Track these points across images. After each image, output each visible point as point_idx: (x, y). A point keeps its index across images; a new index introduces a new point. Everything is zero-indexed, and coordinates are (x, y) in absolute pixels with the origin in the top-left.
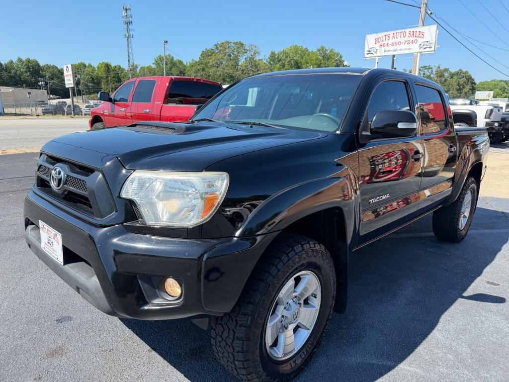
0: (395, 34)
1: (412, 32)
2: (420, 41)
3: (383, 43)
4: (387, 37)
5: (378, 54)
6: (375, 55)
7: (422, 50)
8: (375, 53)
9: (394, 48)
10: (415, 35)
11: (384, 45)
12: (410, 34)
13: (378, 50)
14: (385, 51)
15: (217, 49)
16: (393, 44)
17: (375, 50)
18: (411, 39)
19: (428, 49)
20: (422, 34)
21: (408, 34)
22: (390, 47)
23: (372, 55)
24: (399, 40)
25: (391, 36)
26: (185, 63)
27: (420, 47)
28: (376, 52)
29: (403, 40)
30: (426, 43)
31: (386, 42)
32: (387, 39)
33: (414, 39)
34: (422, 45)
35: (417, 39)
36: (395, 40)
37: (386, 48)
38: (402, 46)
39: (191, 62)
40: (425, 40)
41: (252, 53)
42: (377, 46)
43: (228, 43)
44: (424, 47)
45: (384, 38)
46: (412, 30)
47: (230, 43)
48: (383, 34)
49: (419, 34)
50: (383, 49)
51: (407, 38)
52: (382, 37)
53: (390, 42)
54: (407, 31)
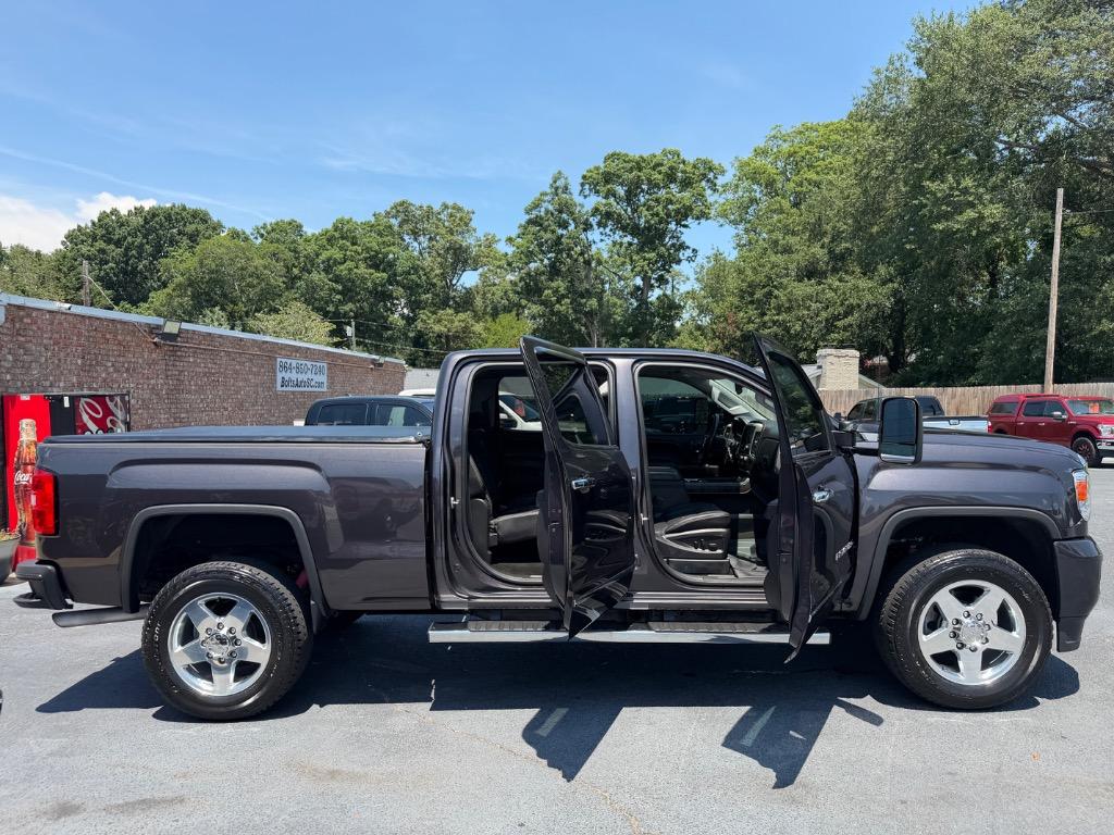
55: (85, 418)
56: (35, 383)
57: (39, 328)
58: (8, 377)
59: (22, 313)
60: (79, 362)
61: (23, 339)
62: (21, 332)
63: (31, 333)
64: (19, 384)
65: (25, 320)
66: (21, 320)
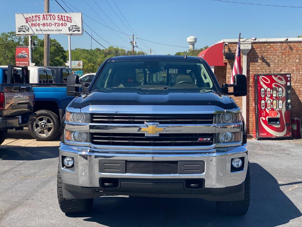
0: (45, 16)
1: (60, 16)
2: (69, 25)
3: (34, 23)
4: (37, 18)
5: (31, 32)
6: (27, 33)
7: (71, 32)
9: (46, 28)
10: (64, 20)
11: (35, 25)
13: (30, 29)
14: (37, 30)
16: (44, 25)
19: (76, 32)
20: (69, 19)
21: (57, 18)
22: (41, 27)
23: (24, 33)
24: (49, 21)
25: (41, 17)
27: (70, 30)
28: (28, 30)
29: (52, 22)
30: (74, 27)
31: (38, 22)
32: (37, 20)
33: (63, 22)
34: (71, 28)
35: (66, 22)
36: (45, 22)
37: (37, 27)
38: (53, 27)
40: (73, 24)
42: (29, 25)
44: (73, 30)
45: (34, 18)
46: (60, 15)
48: (34, 15)
49: (67, 19)
50: (34, 28)
51: (56, 21)
52: (33, 17)
53: (42, 22)
54: (56, 15)
55: (262, 83)
56: (272, 70)
57: (274, 49)
58: (259, 68)
59: (265, 44)
60: (297, 61)
61: (266, 54)
62: (265, 52)
63: (270, 51)
64: (264, 71)
65: (267, 47)
66: (265, 47)
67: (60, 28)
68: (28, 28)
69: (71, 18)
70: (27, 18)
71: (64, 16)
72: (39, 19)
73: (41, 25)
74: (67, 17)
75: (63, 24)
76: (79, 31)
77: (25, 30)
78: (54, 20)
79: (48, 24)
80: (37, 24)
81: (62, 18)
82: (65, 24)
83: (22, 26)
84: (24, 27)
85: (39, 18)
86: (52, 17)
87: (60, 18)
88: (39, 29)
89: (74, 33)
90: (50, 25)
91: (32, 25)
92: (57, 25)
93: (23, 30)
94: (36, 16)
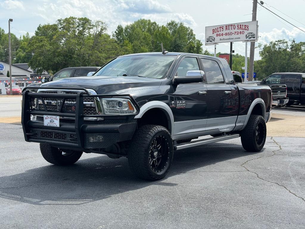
0: (227, 27)
1: (240, 26)
2: (246, 32)
3: (218, 33)
4: (221, 29)
5: (216, 41)
7: (248, 39)
8: (213, 41)
9: (228, 37)
10: (242, 28)
11: (219, 35)
12: (238, 27)
15: (61, 25)
16: (226, 34)
17: (213, 38)
18: (239, 31)
19: (252, 39)
21: (236, 27)
23: (211, 42)
26: (18, 37)
27: (247, 37)
29: (233, 31)
30: (250, 34)
31: (221, 33)
32: (221, 30)
33: (242, 31)
34: (248, 35)
35: (244, 30)
36: (228, 31)
39: (25, 36)
40: (249, 32)
41: (99, 29)
42: (214, 35)
43: (72, 18)
44: (249, 37)
45: (219, 30)
47: (75, 18)
49: (245, 27)
50: (219, 38)
51: (236, 30)
52: (218, 28)
53: (224, 32)
54: (236, 25)
67: (239, 36)
68: (214, 38)
69: (248, 27)
70: (214, 29)
71: (243, 25)
72: (223, 30)
73: (224, 34)
74: (245, 25)
75: (241, 32)
76: (255, 37)
77: (211, 40)
78: (234, 29)
79: (229, 33)
80: (221, 35)
81: (241, 28)
82: (243, 32)
83: (210, 37)
84: (211, 38)
85: (223, 28)
86: (232, 27)
87: (239, 27)
88: (222, 38)
89: (250, 39)
90: (231, 34)
91: (217, 35)
92: (236, 33)
93: (210, 40)
94: (220, 27)
